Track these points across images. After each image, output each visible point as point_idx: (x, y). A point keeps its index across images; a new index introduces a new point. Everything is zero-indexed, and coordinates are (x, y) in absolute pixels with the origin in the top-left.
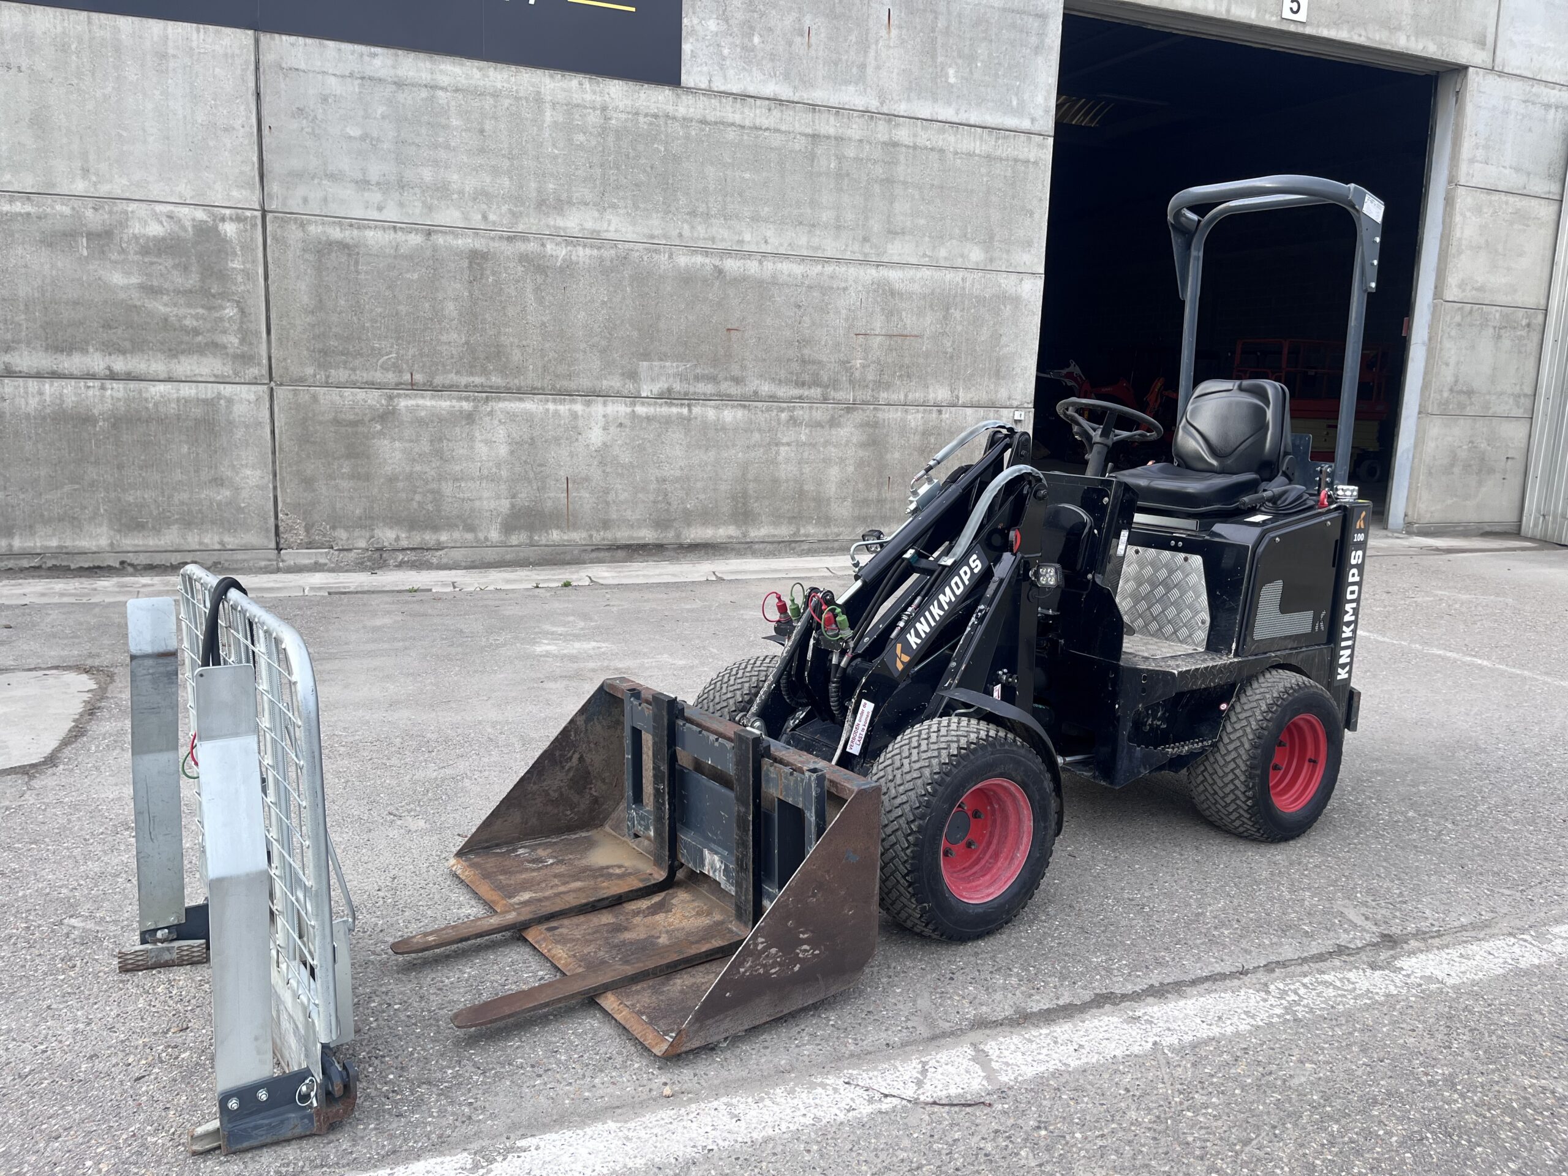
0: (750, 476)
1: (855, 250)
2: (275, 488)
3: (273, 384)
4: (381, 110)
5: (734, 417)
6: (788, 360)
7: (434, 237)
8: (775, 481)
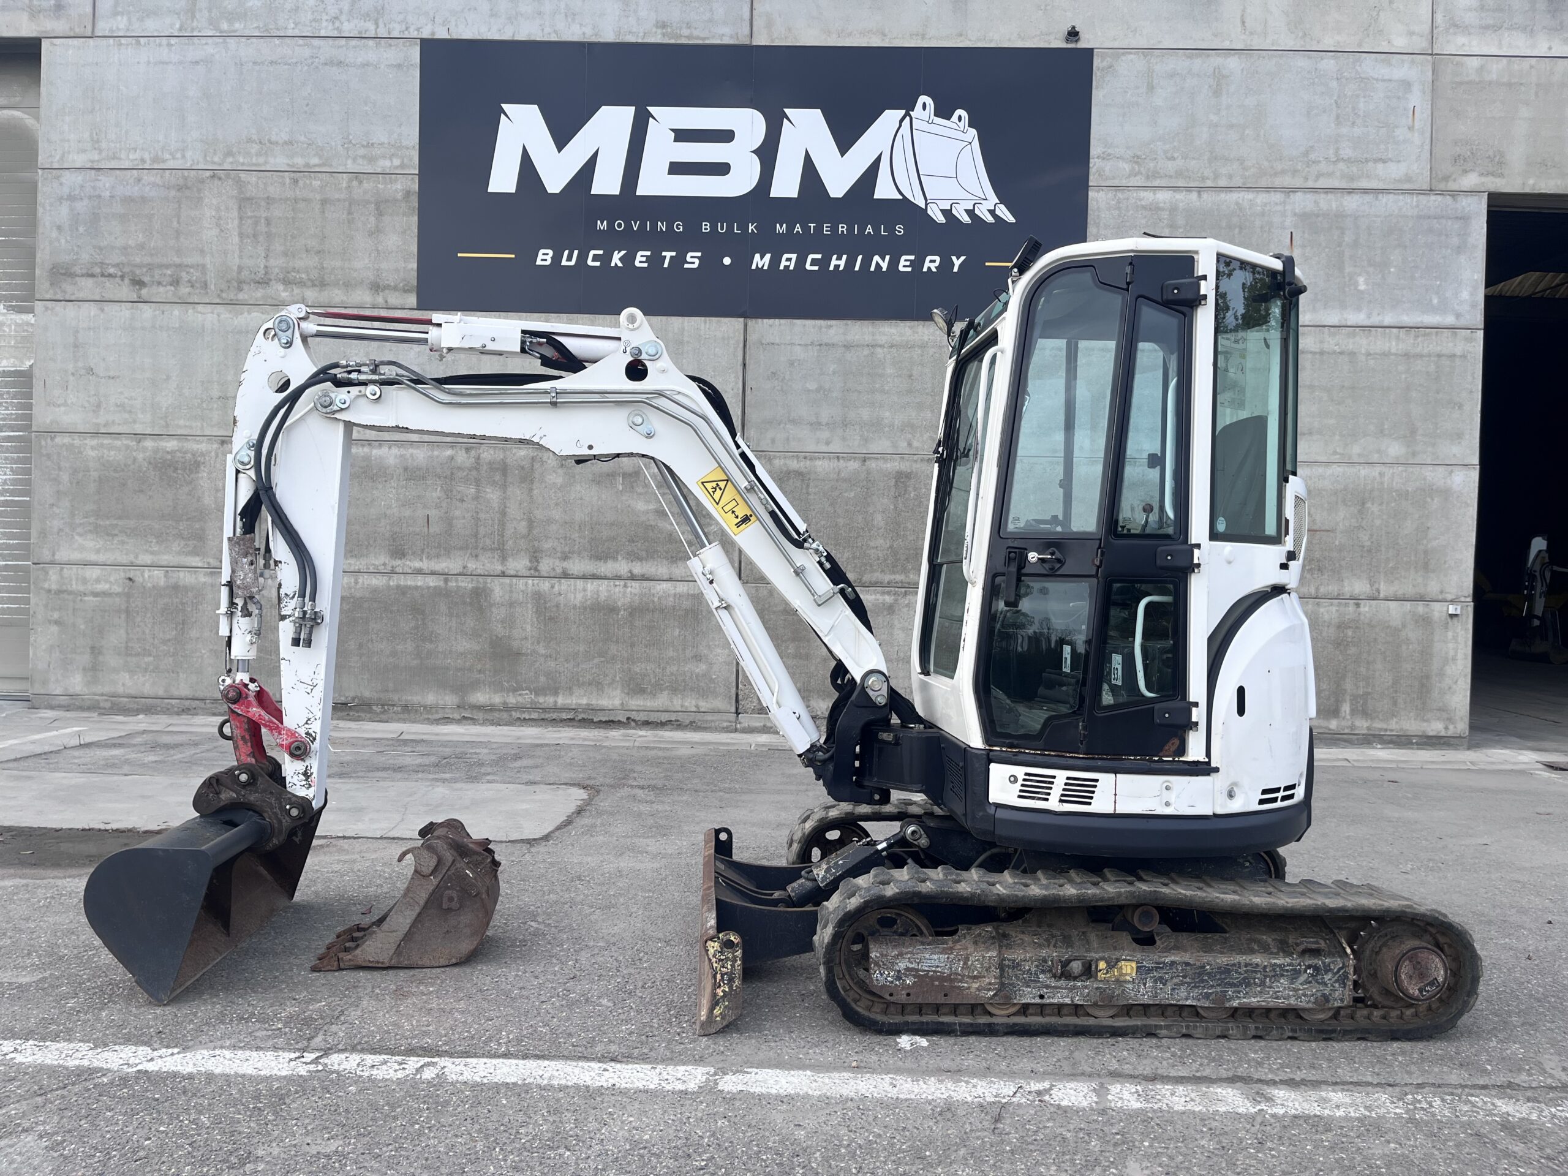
4: (832, 367)
7: (868, 463)
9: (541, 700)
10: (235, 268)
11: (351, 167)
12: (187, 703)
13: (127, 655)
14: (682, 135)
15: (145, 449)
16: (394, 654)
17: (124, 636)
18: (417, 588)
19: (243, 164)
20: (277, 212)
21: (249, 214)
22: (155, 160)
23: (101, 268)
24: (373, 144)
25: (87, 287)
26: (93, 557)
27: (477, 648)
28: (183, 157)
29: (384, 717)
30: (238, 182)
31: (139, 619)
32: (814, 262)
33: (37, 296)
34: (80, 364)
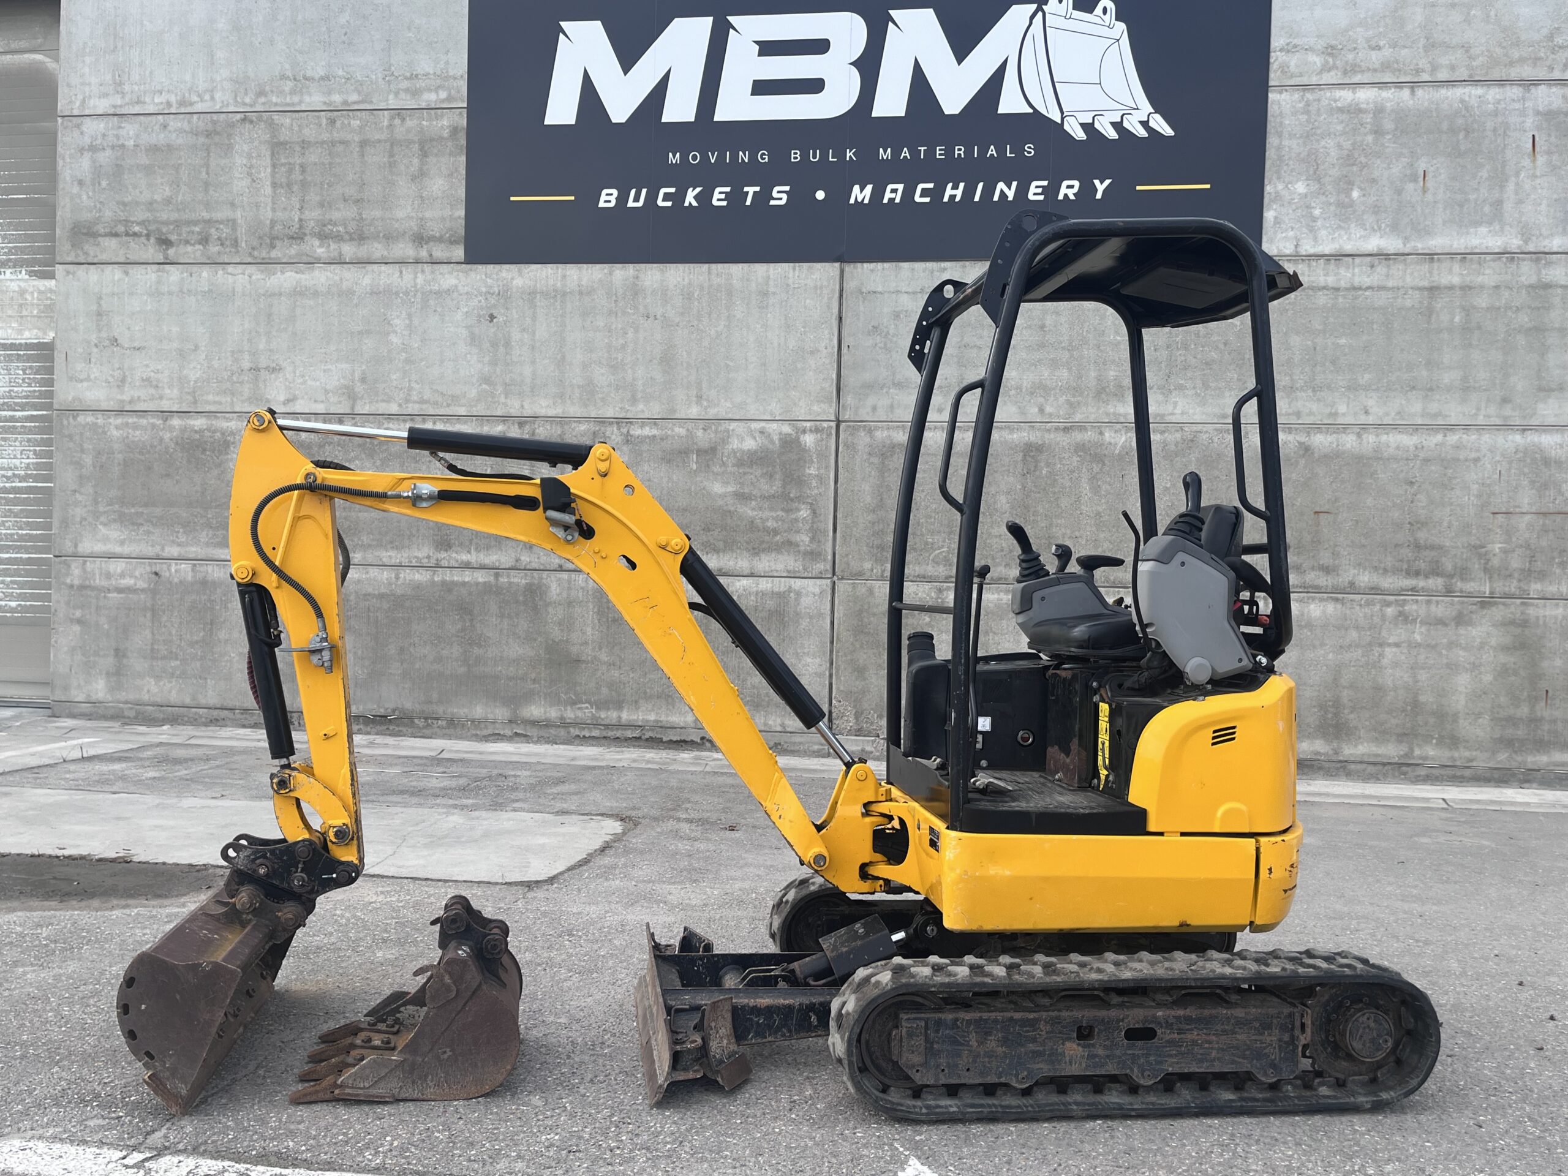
0: (1344, 681)
1: (1490, 413)
2: (831, 676)
3: (835, 578)
5: (1324, 612)
6: (1396, 545)
8: (1378, 689)
9: (603, 715)
10: (268, 222)
11: (393, 103)
12: (216, 713)
13: (154, 658)
14: (768, 48)
15: (171, 429)
16: (439, 659)
17: (149, 636)
18: (464, 584)
19: (276, 104)
20: (313, 157)
21: (283, 161)
22: (182, 103)
23: (126, 226)
24: (417, 76)
25: (110, 247)
26: (118, 549)
27: (532, 653)
28: (212, 98)
29: (427, 732)
30: (271, 124)
31: (165, 618)
32: (924, 193)
33: (58, 259)
34: (104, 335)
